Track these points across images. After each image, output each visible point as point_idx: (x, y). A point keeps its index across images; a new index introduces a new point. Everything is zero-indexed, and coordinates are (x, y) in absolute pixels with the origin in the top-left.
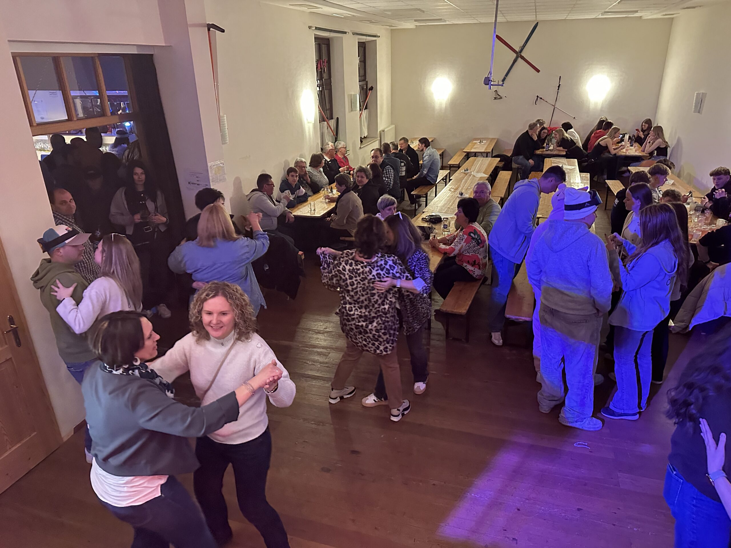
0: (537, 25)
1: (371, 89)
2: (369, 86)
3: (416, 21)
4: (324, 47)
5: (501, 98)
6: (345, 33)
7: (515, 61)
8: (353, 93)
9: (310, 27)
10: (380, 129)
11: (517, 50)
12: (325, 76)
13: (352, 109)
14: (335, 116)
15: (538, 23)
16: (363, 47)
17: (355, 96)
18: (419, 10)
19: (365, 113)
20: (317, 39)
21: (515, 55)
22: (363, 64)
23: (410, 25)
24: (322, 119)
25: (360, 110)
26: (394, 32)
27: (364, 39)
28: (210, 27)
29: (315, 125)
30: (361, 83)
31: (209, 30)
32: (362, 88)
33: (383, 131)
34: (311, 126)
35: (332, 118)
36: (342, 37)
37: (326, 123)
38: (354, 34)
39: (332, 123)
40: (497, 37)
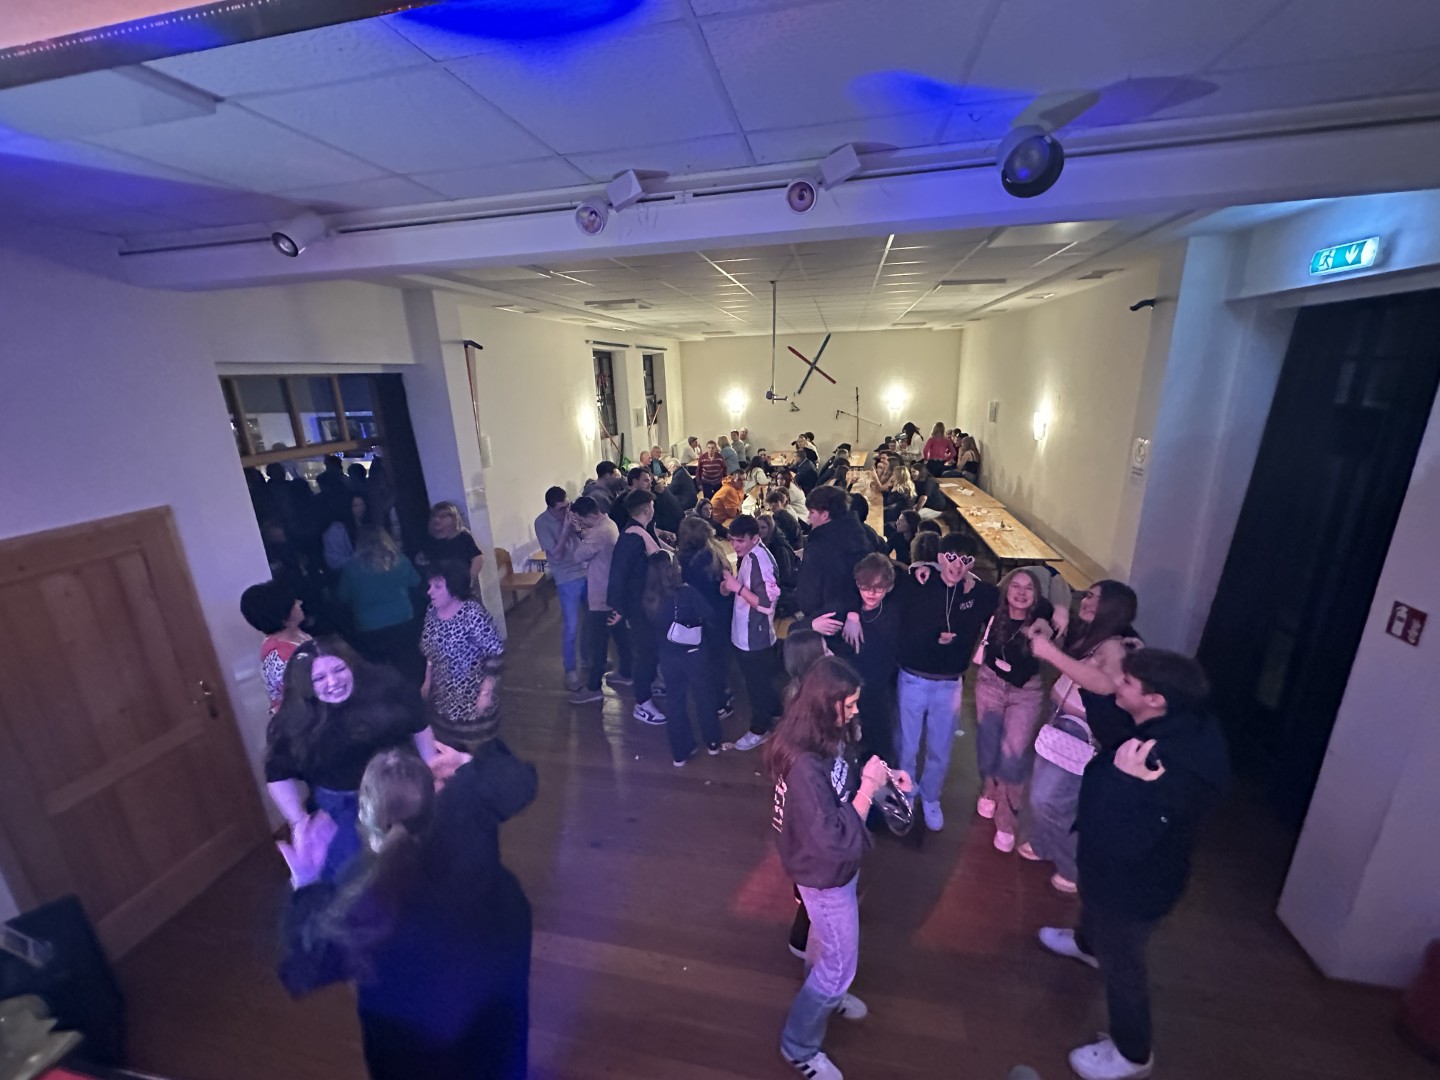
0: (830, 337)
1: (660, 402)
2: (658, 400)
3: (704, 333)
4: (605, 361)
5: (798, 410)
6: (627, 346)
7: (810, 372)
8: (639, 407)
9: (587, 342)
10: (671, 444)
11: (812, 361)
12: (607, 391)
13: (639, 423)
14: (620, 432)
15: (830, 335)
16: (649, 361)
17: (641, 410)
18: (704, 323)
19: (654, 427)
20: (596, 353)
21: (808, 367)
22: (649, 377)
23: (700, 338)
24: (604, 436)
25: (649, 424)
26: (682, 344)
27: (649, 352)
28: (467, 344)
29: (595, 442)
30: (649, 397)
31: (466, 347)
32: (649, 401)
33: (676, 445)
34: (591, 443)
35: (616, 434)
36: (624, 352)
37: (609, 440)
38: (638, 347)
39: (617, 439)
40: (790, 348)
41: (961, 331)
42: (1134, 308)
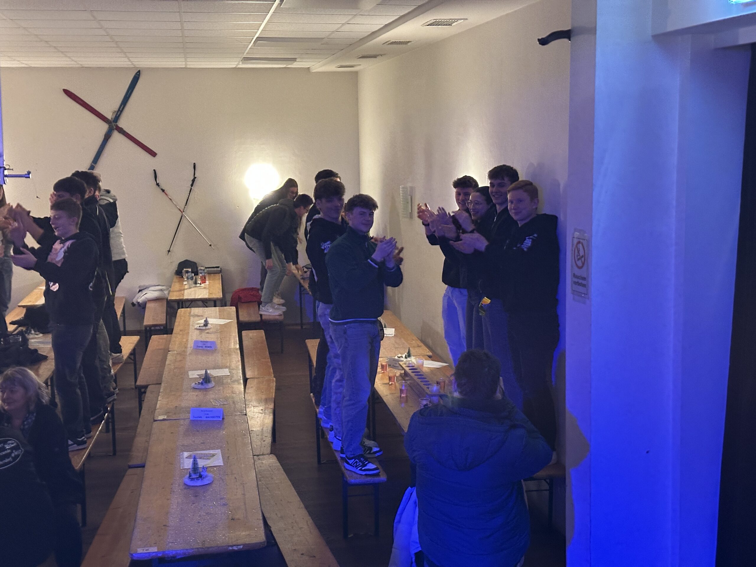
0: (139, 75)
7: (107, 137)
11: (109, 116)
15: (139, 71)
21: (105, 127)
40: (67, 92)
41: (356, 73)
42: (543, 42)
